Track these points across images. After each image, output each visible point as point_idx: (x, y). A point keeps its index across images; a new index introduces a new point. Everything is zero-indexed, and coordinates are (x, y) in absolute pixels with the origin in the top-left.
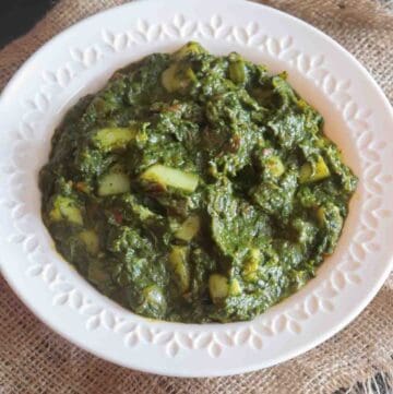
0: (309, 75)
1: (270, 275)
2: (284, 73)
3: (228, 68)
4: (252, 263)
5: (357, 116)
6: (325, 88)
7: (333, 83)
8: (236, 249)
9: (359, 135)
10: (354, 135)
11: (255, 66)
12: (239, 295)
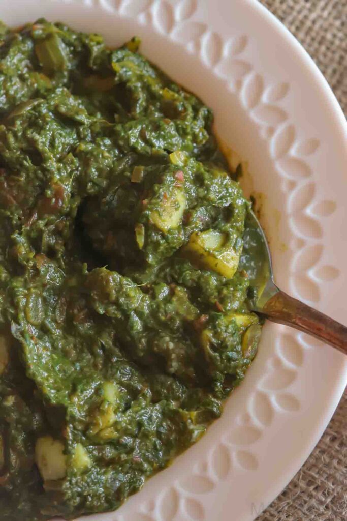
0: (173, 36)
1: (140, 425)
2: (133, 40)
3: (34, 50)
4: (103, 413)
5: (265, 98)
6: (205, 56)
7: (217, 43)
8: (73, 391)
9: (271, 131)
10: (263, 134)
11: (80, 38)
12: (86, 471)
